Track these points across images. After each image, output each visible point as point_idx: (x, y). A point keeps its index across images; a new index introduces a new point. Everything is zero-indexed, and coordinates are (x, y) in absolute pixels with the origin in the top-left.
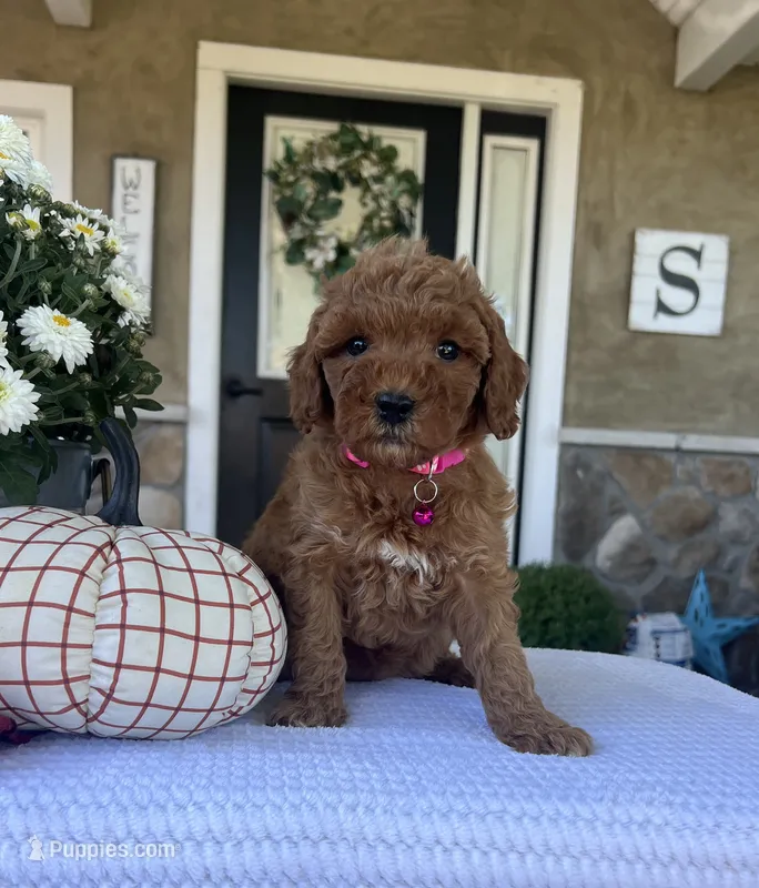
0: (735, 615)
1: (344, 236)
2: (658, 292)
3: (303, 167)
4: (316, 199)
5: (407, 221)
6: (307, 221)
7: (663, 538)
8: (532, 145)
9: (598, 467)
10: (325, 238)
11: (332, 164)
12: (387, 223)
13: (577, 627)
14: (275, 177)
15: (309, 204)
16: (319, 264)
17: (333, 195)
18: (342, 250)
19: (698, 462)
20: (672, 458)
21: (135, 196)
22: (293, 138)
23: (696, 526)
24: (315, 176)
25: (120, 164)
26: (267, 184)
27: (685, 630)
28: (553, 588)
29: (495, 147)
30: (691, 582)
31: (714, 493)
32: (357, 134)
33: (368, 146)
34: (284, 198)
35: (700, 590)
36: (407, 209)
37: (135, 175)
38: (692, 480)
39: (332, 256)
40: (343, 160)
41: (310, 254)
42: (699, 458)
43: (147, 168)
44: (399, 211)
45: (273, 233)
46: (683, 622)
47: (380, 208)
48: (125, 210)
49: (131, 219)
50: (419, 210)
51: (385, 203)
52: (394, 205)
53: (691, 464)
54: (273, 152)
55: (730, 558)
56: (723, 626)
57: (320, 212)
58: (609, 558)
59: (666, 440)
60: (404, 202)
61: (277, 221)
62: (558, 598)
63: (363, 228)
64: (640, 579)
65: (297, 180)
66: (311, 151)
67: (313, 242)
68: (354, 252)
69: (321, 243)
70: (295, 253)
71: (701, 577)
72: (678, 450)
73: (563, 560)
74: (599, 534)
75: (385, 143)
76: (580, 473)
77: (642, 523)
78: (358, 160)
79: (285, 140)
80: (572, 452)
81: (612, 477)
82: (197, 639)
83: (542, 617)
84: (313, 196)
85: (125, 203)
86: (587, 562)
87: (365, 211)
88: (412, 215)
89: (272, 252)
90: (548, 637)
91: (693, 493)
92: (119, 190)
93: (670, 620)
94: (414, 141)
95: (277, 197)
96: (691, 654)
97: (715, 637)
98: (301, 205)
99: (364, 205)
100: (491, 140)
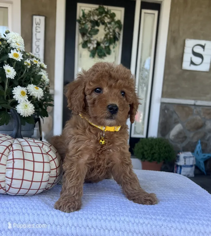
0: (209, 153)
1: (99, 40)
2: (191, 58)
3: (88, 19)
4: (91, 29)
5: (117, 36)
6: (88, 35)
7: (189, 130)
8: (156, 12)
9: (171, 109)
10: (93, 40)
11: (96, 18)
12: (112, 36)
13: (162, 155)
14: (79, 21)
15: (89, 30)
16: (91, 48)
17: (96, 27)
18: (98, 44)
19: (200, 109)
20: (193, 107)
21: (39, 27)
22: (85, 10)
23: (199, 127)
24: (91, 22)
25: (35, 17)
26: (77, 24)
27: (193, 157)
28: (156, 144)
29: (145, 13)
30: (196, 143)
31: (204, 118)
32: (104, 9)
33: (107, 13)
34: (82, 28)
35: (199, 145)
36: (118, 32)
37: (39, 21)
38: (198, 114)
39: (95, 46)
40: (99, 17)
41: (89, 45)
42: (201, 107)
43: (42, 19)
44: (115, 33)
45: (79, 39)
46: (193, 154)
47: (110, 32)
48: (36, 32)
49: (38, 34)
50: (122, 33)
51: (111, 30)
52: (114, 31)
53: (198, 109)
54: (79, 14)
55: (208, 136)
56: (204, 156)
57: (92, 33)
58: (173, 136)
59: (191, 102)
60: (117, 30)
61: (80, 35)
62: (157, 147)
63: (105, 38)
64: (182, 142)
65: (86, 23)
66: (91, 13)
67: (90, 41)
68: (102, 45)
69: (92, 42)
70: (85, 45)
71: (199, 142)
72: (195, 105)
73: (160, 136)
74: (171, 129)
75: (112, 12)
76: (166, 111)
77: (183, 126)
78: (104, 17)
79: (82, 10)
80: (164, 105)
81: (175, 113)
82: (34, 171)
83: (152, 152)
84: (90, 28)
85: (36, 29)
86: (167, 137)
87: (106, 33)
88: (119, 34)
89: (79, 44)
90: (154, 158)
91: (199, 117)
92: (34, 25)
93: (189, 154)
94: (121, 11)
95: (80, 28)
96: (195, 163)
97: (202, 159)
98: (87, 30)
99: (105, 31)
100: (144, 11)
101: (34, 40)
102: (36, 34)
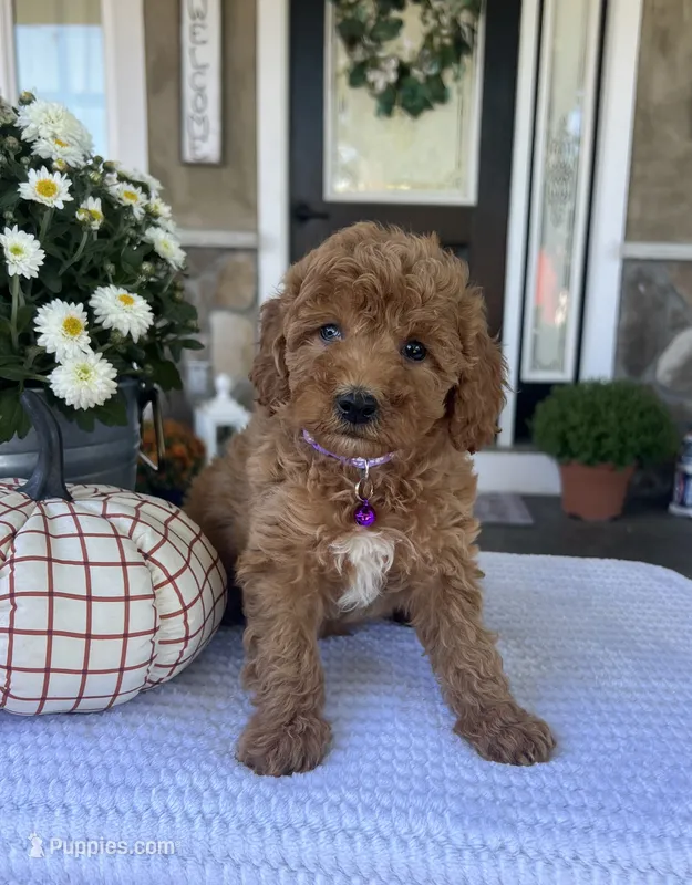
1: (406, 58)
4: (378, 20)
5: (467, 38)
6: (368, 42)
9: (661, 280)
10: (386, 59)
12: (447, 41)
13: (631, 442)
15: (372, 23)
16: (381, 85)
17: (395, 14)
18: (403, 70)
21: (203, 26)
26: (330, 9)
28: (608, 404)
34: (345, 20)
36: (468, 25)
37: (202, 5)
39: (393, 77)
41: (372, 76)
44: (460, 28)
45: (337, 58)
47: (440, 25)
48: (194, 42)
49: (200, 50)
50: (481, 27)
51: (445, 20)
52: (455, 22)
57: (381, 34)
58: (669, 372)
60: (465, 17)
61: (340, 45)
62: (612, 414)
63: (424, 47)
67: (372, 63)
68: (416, 73)
69: (383, 64)
70: (357, 76)
73: (624, 375)
74: (660, 347)
76: (642, 288)
80: (634, 267)
81: (674, 290)
83: (594, 433)
84: (375, 16)
85: (194, 34)
86: (647, 378)
87: (426, 29)
88: (473, 31)
89: (336, 76)
90: (603, 452)
92: (187, 21)
95: (340, 20)
98: (362, 26)
99: (425, 22)
101: (188, 70)
102: (193, 51)
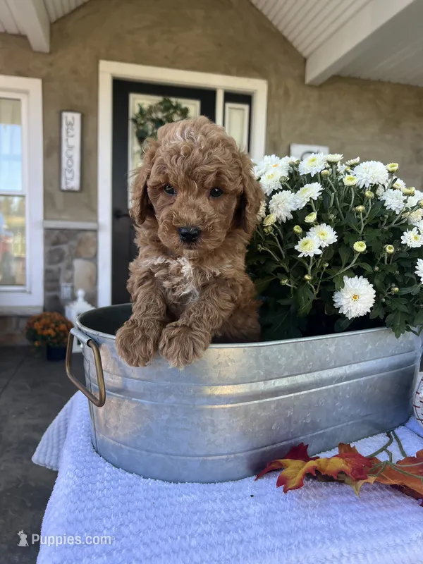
3: (148, 117)
8: (246, 107)
11: (160, 115)
14: (135, 121)
15: (150, 132)
21: (72, 129)
22: (143, 104)
24: (153, 120)
25: (65, 114)
26: (131, 125)
29: (230, 108)
32: (170, 102)
33: (177, 107)
34: (139, 130)
37: (72, 120)
40: (165, 114)
43: (77, 117)
45: (134, 146)
48: (68, 136)
49: (71, 139)
54: (134, 109)
61: (136, 140)
65: (145, 123)
66: (151, 110)
75: (184, 106)
78: (172, 114)
79: (139, 104)
84: (152, 129)
85: (67, 132)
89: (134, 154)
92: (64, 126)
94: (195, 105)
95: (136, 130)
98: (146, 133)
100: (228, 105)
101: (64, 148)
102: (67, 140)
